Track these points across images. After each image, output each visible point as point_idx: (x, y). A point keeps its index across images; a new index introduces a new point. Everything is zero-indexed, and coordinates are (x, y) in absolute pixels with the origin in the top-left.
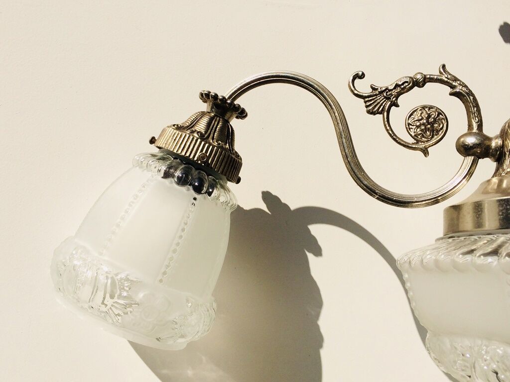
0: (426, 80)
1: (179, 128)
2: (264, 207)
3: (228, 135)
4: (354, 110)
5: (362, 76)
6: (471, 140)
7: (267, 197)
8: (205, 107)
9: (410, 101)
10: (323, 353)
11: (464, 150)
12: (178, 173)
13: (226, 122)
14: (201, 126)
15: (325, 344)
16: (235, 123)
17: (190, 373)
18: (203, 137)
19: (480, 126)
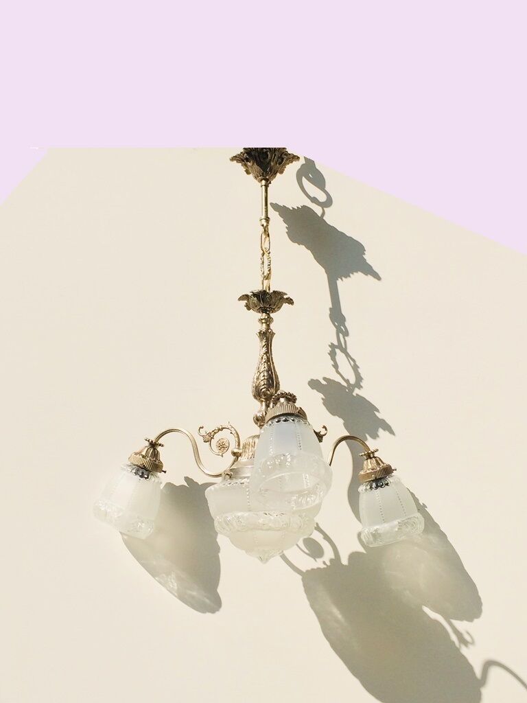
0: (223, 428)
1: (136, 454)
2: (186, 484)
3: (156, 455)
4: (200, 440)
5: (202, 428)
6: (236, 451)
7: (187, 479)
8: (147, 444)
9: (217, 437)
10: (220, 555)
11: (234, 454)
12: (134, 471)
13: (155, 449)
14: (144, 453)
15: (221, 551)
16: (159, 449)
17: (154, 563)
18: (143, 457)
19: (239, 445)
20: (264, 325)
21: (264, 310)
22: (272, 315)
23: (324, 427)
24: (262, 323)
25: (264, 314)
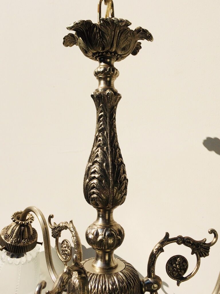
20: (102, 82)
21: (101, 57)
22: (116, 65)
23: (213, 232)
24: (100, 79)
25: (102, 64)
